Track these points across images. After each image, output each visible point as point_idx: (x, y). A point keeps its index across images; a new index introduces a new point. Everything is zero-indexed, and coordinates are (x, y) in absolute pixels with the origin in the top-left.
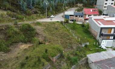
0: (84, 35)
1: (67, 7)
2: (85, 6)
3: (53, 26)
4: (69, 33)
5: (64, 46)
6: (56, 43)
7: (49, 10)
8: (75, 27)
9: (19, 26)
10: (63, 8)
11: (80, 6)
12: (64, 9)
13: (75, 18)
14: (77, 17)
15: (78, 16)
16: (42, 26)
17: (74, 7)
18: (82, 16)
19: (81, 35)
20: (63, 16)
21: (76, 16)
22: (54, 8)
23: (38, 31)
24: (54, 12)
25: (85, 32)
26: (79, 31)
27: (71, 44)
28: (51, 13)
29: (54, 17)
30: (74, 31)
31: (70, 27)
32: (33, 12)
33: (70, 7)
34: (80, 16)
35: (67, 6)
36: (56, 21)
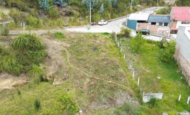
0: (159, 68)
1: (139, 6)
2: (182, 4)
3: (91, 42)
4: (121, 60)
5: (92, 95)
6: (77, 84)
7: (99, 9)
8: (142, 47)
9: (13, 37)
10: (131, 7)
11: (170, 4)
12: (133, 8)
13: (148, 27)
14: (153, 26)
15: (157, 24)
16: (64, 41)
17: (156, 6)
18: (166, 24)
19: (150, 69)
20: (124, 23)
21: (154, 23)
22: (110, 6)
23: (50, 51)
24: (109, 15)
25: (163, 61)
26: (150, 58)
27: (113, 90)
28: (102, 16)
29: (105, 23)
30: (136, 58)
31: (129, 48)
32: (64, 14)
33: (147, 5)
34: (161, 24)
35: (140, 4)
36: (104, 32)
